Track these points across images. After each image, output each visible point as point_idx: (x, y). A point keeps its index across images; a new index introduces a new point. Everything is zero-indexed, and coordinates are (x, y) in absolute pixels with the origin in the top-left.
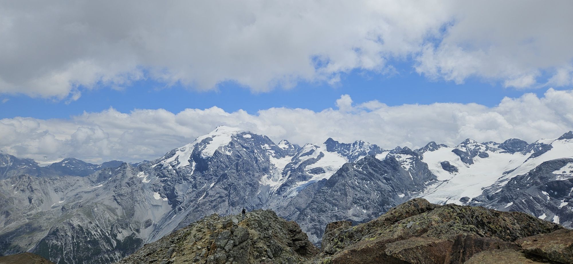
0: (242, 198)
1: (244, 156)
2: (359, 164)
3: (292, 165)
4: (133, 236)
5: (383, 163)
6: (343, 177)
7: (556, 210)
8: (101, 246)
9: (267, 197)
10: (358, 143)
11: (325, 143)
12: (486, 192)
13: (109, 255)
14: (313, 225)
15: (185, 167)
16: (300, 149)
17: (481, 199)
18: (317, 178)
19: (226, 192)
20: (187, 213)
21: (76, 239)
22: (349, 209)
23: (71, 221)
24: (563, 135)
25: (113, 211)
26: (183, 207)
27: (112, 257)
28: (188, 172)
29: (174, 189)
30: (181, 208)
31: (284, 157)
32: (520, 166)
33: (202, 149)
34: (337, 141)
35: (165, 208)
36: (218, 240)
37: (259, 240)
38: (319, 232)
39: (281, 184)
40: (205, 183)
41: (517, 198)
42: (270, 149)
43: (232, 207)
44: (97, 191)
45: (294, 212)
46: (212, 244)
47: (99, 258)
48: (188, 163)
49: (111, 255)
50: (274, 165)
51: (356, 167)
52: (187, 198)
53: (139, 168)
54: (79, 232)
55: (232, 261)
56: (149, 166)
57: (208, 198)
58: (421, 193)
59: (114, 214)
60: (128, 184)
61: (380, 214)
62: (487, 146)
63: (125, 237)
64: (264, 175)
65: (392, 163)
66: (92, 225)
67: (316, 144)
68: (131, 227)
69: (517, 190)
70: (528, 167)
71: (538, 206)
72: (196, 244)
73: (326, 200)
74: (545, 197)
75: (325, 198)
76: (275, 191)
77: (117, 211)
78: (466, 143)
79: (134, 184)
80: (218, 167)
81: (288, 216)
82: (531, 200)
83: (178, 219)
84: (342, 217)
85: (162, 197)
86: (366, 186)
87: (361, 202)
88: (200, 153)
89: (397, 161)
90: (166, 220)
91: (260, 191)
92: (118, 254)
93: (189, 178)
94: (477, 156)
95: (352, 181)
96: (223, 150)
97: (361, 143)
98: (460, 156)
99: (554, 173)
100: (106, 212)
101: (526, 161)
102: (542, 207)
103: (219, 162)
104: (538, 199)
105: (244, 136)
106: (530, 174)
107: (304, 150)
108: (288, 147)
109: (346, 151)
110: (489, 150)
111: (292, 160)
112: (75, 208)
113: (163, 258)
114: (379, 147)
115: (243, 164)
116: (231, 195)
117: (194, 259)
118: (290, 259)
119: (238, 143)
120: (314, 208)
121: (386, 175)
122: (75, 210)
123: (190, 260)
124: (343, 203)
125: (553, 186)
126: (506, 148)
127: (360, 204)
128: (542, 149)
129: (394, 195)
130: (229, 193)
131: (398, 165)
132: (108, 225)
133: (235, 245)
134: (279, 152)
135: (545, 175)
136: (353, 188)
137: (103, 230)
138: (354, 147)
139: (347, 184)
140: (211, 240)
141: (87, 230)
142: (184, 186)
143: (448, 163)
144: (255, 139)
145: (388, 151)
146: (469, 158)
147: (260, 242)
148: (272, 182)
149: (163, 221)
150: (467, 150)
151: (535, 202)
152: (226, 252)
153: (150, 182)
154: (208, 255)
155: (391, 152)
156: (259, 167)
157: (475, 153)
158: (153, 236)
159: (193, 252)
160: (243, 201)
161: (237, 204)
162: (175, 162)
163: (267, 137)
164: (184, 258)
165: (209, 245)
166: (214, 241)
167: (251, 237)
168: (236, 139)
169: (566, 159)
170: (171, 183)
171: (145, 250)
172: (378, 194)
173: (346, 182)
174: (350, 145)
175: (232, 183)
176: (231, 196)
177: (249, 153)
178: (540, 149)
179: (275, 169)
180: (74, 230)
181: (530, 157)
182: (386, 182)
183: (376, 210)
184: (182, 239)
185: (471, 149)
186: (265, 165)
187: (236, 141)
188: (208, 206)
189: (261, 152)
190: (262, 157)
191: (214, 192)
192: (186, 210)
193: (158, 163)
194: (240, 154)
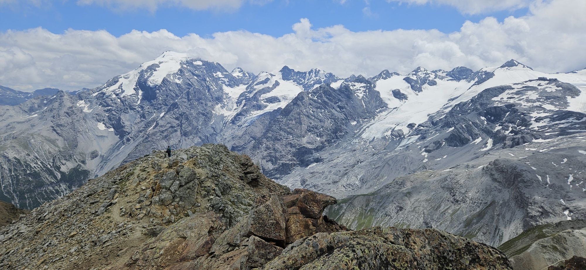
0: (196, 128)
1: (195, 84)
2: (314, 93)
3: (246, 93)
4: (78, 167)
5: (338, 92)
6: (298, 106)
7: (490, 134)
8: (43, 178)
9: (221, 127)
10: (314, 71)
11: (281, 71)
12: (431, 118)
13: (53, 187)
14: (268, 154)
15: (131, 95)
16: (255, 78)
17: (426, 125)
18: (272, 107)
19: (177, 122)
20: (137, 143)
21: (14, 172)
22: (304, 137)
23: (5, 153)
24: (506, 63)
25: (53, 142)
26: (131, 138)
27: (58, 190)
28: (134, 101)
29: (120, 119)
30: (130, 138)
31: (238, 86)
32: (464, 93)
33: (149, 77)
34: (292, 70)
35: (112, 139)
36: (163, 181)
37: (207, 179)
38: (274, 160)
39: (235, 113)
40: (154, 112)
41: (458, 123)
42: (223, 78)
43: (184, 137)
44: (32, 121)
45: (249, 141)
46: (156, 184)
47: (43, 191)
48: (134, 92)
49: (56, 187)
50: (228, 94)
51: (311, 95)
52: (135, 128)
53: (78, 96)
54: (16, 165)
55: (179, 202)
56: (89, 94)
57: (158, 128)
58: (372, 120)
59: (54, 145)
60: (67, 113)
61: (333, 141)
62: (436, 74)
63: (70, 168)
64: (217, 104)
65: (346, 91)
66: (30, 157)
67: (272, 73)
68: (76, 158)
69: (459, 116)
70: (471, 94)
71: (476, 131)
72: (140, 184)
73: (281, 129)
74: (482, 122)
75: (280, 127)
76: (229, 121)
77: (57, 142)
78: (417, 71)
79: (74, 114)
80: (167, 96)
81: (243, 145)
82: (470, 125)
83: (126, 150)
84: (297, 145)
85: (107, 127)
86: (320, 114)
87: (315, 130)
88: (146, 81)
89: (351, 90)
90: (113, 151)
91: (214, 121)
92: (63, 186)
93: (136, 107)
94: (426, 84)
95: (308, 109)
96: (172, 78)
97: (317, 71)
98: (411, 84)
99: (493, 99)
100: (45, 144)
101: (470, 88)
102: (479, 131)
103: (168, 90)
104: (477, 123)
105: (195, 63)
106: (472, 100)
107: (259, 79)
108: (242, 75)
109: (302, 79)
110: (437, 78)
111: (247, 88)
112: (8, 140)
113: (105, 199)
114: (334, 75)
115: (195, 92)
116: (183, 125)
117: (138, 200)
118: (239, 195)
119: (188, 70)
120: (269, 137)
121: (340, 103)
122: (8, 142)
123: (134, 202)
124: (298, 131)
125: (491, 111)
126: (454, 76)
127: (314, 132)
128: (485, 77)
129: (346, 123)
130: (181, 122)
131: (352, 94)
132: (49, 157)
133: (181, 186)
134: (233, 81)
135: (485, 102)
136: (308, 116)
137: (44, 162)
138: (310, 75)
139: (302, 112)
140: (156, 181)
141: (25, 162)
142: (131, 115)
143: (399, 91)
144: (207, 67)
145: (343, 79)
146: (418, 86)
147: (208, 180)
148: (226, 111)
149: (110, 152)
150: (417, 78)
151: (474, 127)
152: (172, 192)
153: (92, 111)
154: (153, 196)
155: (346, 80)
156: (212, 96)
157: (424, 81)
158: (102, 167)
159: (136, 193)
160: (196, 131)
161: (189, 134)
162: (119, 90)
163: (219, 64)
164: (127, 199)
165: (154, 186)
166: (158, 181)
167: (198, 177)
168: (185, 66)
169: (505, 86)
170: (116, 112)
171: (90, 185)
172: (332, 122)
173: (301, 111)
174: (305, 73)
175: (184, 113)
177: (200, 81)
178: (484, 76)
179: (229, 98)
180: (10, 162)
181: (474, 85)
182: (339, 110)
183: (329, 137)
184: (125, 179)
185: (421, 77)
186: (218, 94)
187: (186, 68)
188: (158, 136)
189: (214, 80)
190: (214, 85)
191: (164, 122)
192: (135, 140)
193: (100, 91)
194: (191, 82)
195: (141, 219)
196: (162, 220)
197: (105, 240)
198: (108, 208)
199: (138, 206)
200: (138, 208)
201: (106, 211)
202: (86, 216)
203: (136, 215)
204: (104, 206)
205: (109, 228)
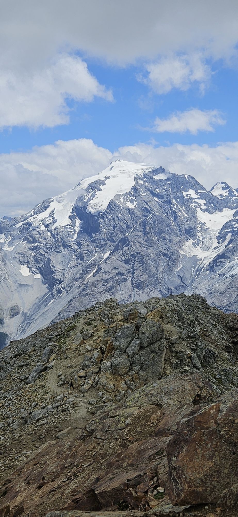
0: (154, 276)
1: (155, 210)
3: (234, 223)
9: (193, 275)
15: (65, 227)
19: (128, 267)
20: (70, 297)
26: (63, 289)
28: (69, 235)
29: (49, 260)
30: (61, 289)
31: (221, 210)
33: (90, 199)
35: (38, 289)
36: (116, 338)
37: (180, 340)
39: (215, 255)
40: (96, 252)
42: (198, 198)
43: (137, 290)
46: (107, 343)
48: (69, 222)
50: (204, 224)
52: (69, 275)
55: (139, 371)
56: (11, 225)
57: (101, 275)
64: (187, 239)
72: (84, 343)
76: (205, 266)
80: (114, 227)
81: (226, 306)
83: (57, 305)
85: (32, 273)
88: (86, 206)
90: (39, 307)
91: (181, 266)
93: (72, 244)
96: (122, 201)
103: (116, 219)
105: (156, 177)
108: (227, 194)
111: (235, 215)
113: (38, 362)
115: (154, 222)
117: (82, 364)
118: (229, 371)
119: (146, 188)
123: (76, 367)
130: (133, 267)
133: (142, 347)
134: (213, 203)
140: (106, 339)
142: (64, 256)
144: (173, 182)
147: (182, 343)
148: (201, 251)
149: (35, 308)
152: (128, 356)
153: (14, 249)
154: (102, 360)
156: (179, 227)
158: (23, 330)
159: (79, 355)
160: (155, 281)
161: (145, 285)
162: (50, 219)
163: (192, 177)
164: (67, 363)
165: (103, 346)
166: (110, 339)
167: (166, 336)
168: (141, 182)
170: (45, 251)
171: (12, 349)
175: (138, 253)
176: (136, 272)
177: (163, 204)
179: (205, 230)
184: (64, 335)
186: (189, 224)
187: (142, 185)
188: (100, 287)
189: (183, 203)
190: (184, 211)
191: (109, 266)
192: (69, 292)
193: (25, 220)
194: (149, 206)
195: (87, 392)
196: (116, 396)
197: (39, 417)
198: (41, 374)
199: (82, 373)
200: (81, 376)
201: (39, 378)
202: (13, 383)
203: (79, 386)
204: (36, 371)
205: (43, 401)
